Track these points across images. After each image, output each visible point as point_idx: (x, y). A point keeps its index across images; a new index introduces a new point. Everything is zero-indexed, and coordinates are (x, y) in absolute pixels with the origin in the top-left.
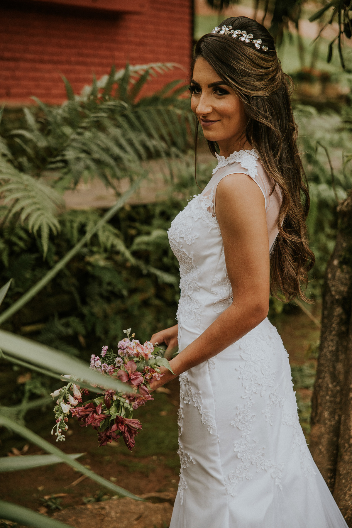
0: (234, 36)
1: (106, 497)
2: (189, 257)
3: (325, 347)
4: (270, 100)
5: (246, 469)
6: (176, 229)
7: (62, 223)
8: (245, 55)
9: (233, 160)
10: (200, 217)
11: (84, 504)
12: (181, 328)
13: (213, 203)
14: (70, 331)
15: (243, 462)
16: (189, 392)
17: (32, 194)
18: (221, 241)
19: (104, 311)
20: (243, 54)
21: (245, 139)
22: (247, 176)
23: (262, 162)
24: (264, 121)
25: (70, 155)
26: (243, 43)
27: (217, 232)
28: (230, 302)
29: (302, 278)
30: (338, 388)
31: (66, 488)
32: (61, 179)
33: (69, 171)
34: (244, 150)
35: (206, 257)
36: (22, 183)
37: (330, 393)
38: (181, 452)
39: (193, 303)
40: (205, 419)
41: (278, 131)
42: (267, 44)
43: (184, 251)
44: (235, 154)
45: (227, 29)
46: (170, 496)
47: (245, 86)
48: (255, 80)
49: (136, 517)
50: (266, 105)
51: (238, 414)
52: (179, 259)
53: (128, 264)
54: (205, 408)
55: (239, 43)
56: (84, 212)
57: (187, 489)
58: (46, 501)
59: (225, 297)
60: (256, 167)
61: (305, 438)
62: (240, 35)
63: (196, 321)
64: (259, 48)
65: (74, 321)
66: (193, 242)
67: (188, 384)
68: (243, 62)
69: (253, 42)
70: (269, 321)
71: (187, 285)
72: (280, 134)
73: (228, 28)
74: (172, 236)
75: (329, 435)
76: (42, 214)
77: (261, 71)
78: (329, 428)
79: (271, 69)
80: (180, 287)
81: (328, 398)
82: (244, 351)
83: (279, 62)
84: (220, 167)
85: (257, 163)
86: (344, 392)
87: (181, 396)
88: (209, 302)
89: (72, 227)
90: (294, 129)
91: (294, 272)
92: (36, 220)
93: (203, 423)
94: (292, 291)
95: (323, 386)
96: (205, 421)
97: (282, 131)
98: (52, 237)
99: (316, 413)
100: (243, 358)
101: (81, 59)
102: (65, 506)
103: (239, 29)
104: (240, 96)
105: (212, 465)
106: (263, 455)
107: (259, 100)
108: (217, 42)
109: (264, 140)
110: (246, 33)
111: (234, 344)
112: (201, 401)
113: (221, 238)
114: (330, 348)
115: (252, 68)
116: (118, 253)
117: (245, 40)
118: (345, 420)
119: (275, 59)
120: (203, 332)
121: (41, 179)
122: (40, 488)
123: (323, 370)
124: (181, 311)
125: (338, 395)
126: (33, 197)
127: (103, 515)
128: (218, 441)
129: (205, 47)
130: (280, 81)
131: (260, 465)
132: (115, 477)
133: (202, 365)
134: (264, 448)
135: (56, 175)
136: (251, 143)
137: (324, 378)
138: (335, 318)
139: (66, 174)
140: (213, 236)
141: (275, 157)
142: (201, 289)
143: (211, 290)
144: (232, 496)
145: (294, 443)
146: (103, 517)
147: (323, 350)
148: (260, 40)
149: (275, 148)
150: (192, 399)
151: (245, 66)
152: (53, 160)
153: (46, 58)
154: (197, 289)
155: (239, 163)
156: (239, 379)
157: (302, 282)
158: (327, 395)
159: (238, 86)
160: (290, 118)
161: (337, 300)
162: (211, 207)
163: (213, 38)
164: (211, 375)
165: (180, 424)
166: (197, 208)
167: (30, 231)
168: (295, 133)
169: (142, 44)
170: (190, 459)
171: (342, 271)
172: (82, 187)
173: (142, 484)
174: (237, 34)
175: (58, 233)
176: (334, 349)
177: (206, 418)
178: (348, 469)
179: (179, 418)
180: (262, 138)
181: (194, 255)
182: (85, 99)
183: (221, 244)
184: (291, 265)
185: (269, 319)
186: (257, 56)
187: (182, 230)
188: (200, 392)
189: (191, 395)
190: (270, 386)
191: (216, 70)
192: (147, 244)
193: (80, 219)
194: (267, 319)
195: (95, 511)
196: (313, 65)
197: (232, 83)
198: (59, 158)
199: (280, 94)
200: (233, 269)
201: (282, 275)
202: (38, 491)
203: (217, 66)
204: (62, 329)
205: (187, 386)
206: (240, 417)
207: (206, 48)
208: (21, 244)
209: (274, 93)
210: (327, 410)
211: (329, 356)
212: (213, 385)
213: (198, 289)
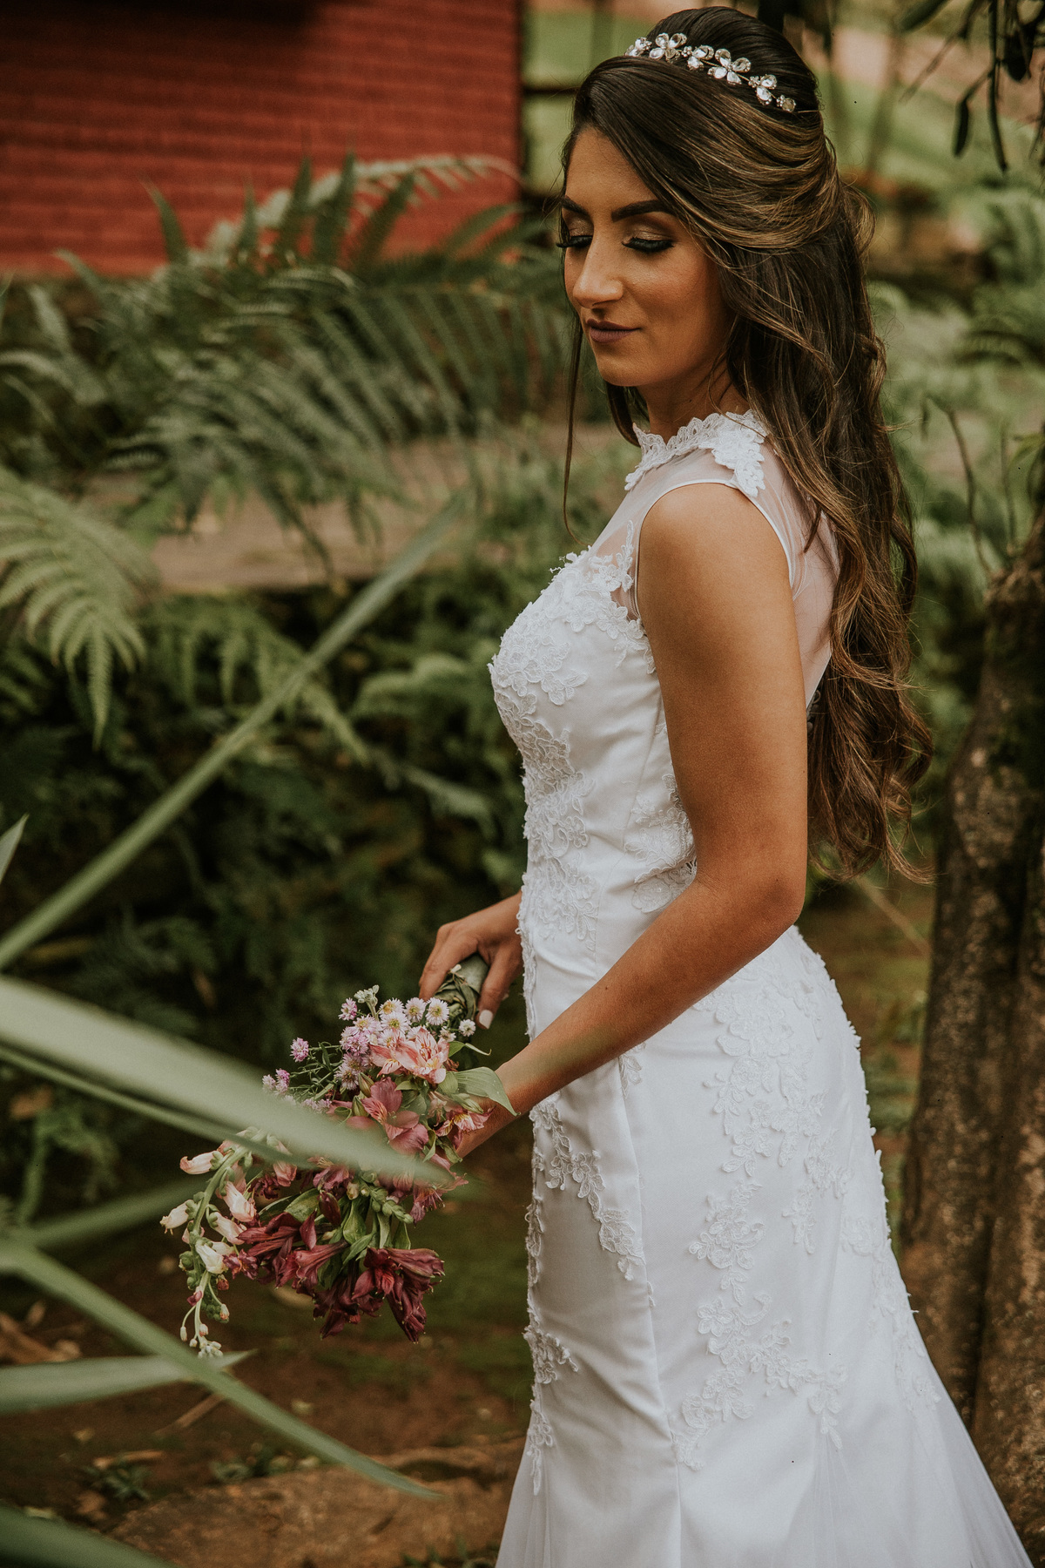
0: (694, 63)
1: (281, 1461)
2: (556, 743)
3: (943, 1011)
4: (798, 261)
5: (732, 1388)
6: (516, 657)
7: (150, 635)
8: (724, 120)
9: (688, 444)
10: (590, 621)
11: (215, 1483)
12: (534, 958)
13: (633, 576)
14: (170, 961)
15: (725, 1366)
16: (560, 1152)
17: (58, 547)
18: (655, 692)
19: (273, 900)
20: (720, 119)
21: (725, 379)
22: (731, 492)
23: (778, 450)
24: (780, 326)
25: (174, 428)
26: (722, 86)
27: (644, 664)
28: (683, 878)
29: (893, 804)
30: (984, 1135)
31: (159, 1434)
32: (144, 501)
33: (171, 477)
34: (724, 413)
35: (610, 741)
36: (30, 514)
37: (958, 1149)
38: (536, 1334)
39: (569, 882)
40: (610, 1237)
41: (823, 357)
42: (793, 91)
43: (541, 725)
44: (695, 427)
45: (672, 44)
46: (477, 1459)
47: (725, 216)
48: (756, 198)
49: (373, 1521)
50: (786, 275)
51: (710, 1219)
52: (525, 748)
53: (343, 760)
54: (611, 1201)
55: (709, 84)
56: (214, 602)
57: (554, 1446)
58: (102, 1475)
59: (670, 862)
60: (760, 462)
61: (908, 1291)
62: (711, 60)
63: (582, 938)
64: (767, 103)
65: (180, 928)
66: (569, 697)
67: (559, 1129)
68: (718, 141)
69: (750, 83)
70: (801, 937)
71: (551, 829)
72: (831, 367)
73: (676, 40)
74: (503, 678)
75: (956, 1275)
76: (91, 609)
77: (775, 172)
78: (954, 1256)
79: (803, 168)
80: (525, 834)
81: (952, 1164)
82: (728, 1030)
83: (829, 150)
84: (648, 468)
85: (761, 452)
86: (1003, 1147)
87: (537, 1164)
88: (620, 879)
89: (177, 648)
90: (873, 354)
91: (872, 786)
92: (74, 626)
93: (604, 1246)
94: (866, 843)
95: (938, 1129)
96: (611, 1243)
97: (835, 356)
98: (119, 679)
99: (917, 1211)
100: (726, 1051)
101: (191, 138)
102: (161, 1491)
103: (708, 45)
104: (708, 247)
105: (631, 1375)
106: (785, 1343)
107: (766, 259)
108: (641, 80)
109: (785, 384)
110: (728, 54)
111: (697, 1005)
112: (598, 1180)
113: (656, 684)
114: (960, 1016)
115: (747, 161)
116: (315, 725)
117: (726, 77)
118: (1006, 1233)
119: (817, 138)
120: (605, 970)
121: (86, 504)
122: (82, 1435)
123: (939, 1083)
124: (532, 909)
125: (984, 1156)
126: (64, 557)
127: (276, 1517)
128: (650, 1301)
129: (602, 95)
130: (832, 205)
131: (776, 1372)
132: (305, 1401)
133: (600, 1071)
134: (786, 1323)
135: (131, 489)
136: (742, 391)
137: (941, 1104)
138: (975, 926)
139: (158, 485)
140: (629, 679)
141: (815, 436)
142: (595, 842)
143: (624, 842)
144: (690, 1467)
145: (874, 1307)
146: (272, 1524)
147: (938, 1021)
148: (772, 77)
149: (816, 407)
150: (571, 1175)
151: (724, 154)
152: (123, 443)
153: (86, 133)
154: (580, 840)
155: (708, 451)
156: (714, 1113)
157: (894, 817)
158: (950, 1155)
159: (702, 217)
160: (860, 319)
161: (983, 873)
162: (626, 588)
163: (628, 69)
164: (628, 1101)
165: (534, 1249)
166: (581, 594)
167: (55, 660)
168: (876, 366)
169: (373, 95)
170: (565, 1357)
171: (998, 784)
172: (207, 523)
173: (391, 1419)
174: (701, 60)
175: (138, 664)
176: (971, 1017)
177: (614, 1232)
178: (1015, 1380)
179: (530, 1233)
180: (777, 377)
181: (572, 737)
182: (222, 261)
183: (656, 702)
184: (864, 768)
185: (801, 932)
186: (761, 126)
187: (536, 660)
188: (596, 1153)
189: (569, 1162)
190: (806, 1136)
191: (635, 166)
192: (399, 697)
193: (203, 623)
194: (793, 930)
195: (251, 1507)
196: (873, 164)
197: (684, 206)
198: (140, 439)
199: (833, 243)
200: (696, 775)
201: (834, 797)
202: (74, 1443)
203: (639, 152)
204: (145, 954)
205: (557, 1135)
206: (718, 1229)
207: (608, 100)
208: (24, 697)
209: (813, 241)
210: (949, 1202)
211: (956, 1039)
212: (636, 1131)
213: (585, 839)
